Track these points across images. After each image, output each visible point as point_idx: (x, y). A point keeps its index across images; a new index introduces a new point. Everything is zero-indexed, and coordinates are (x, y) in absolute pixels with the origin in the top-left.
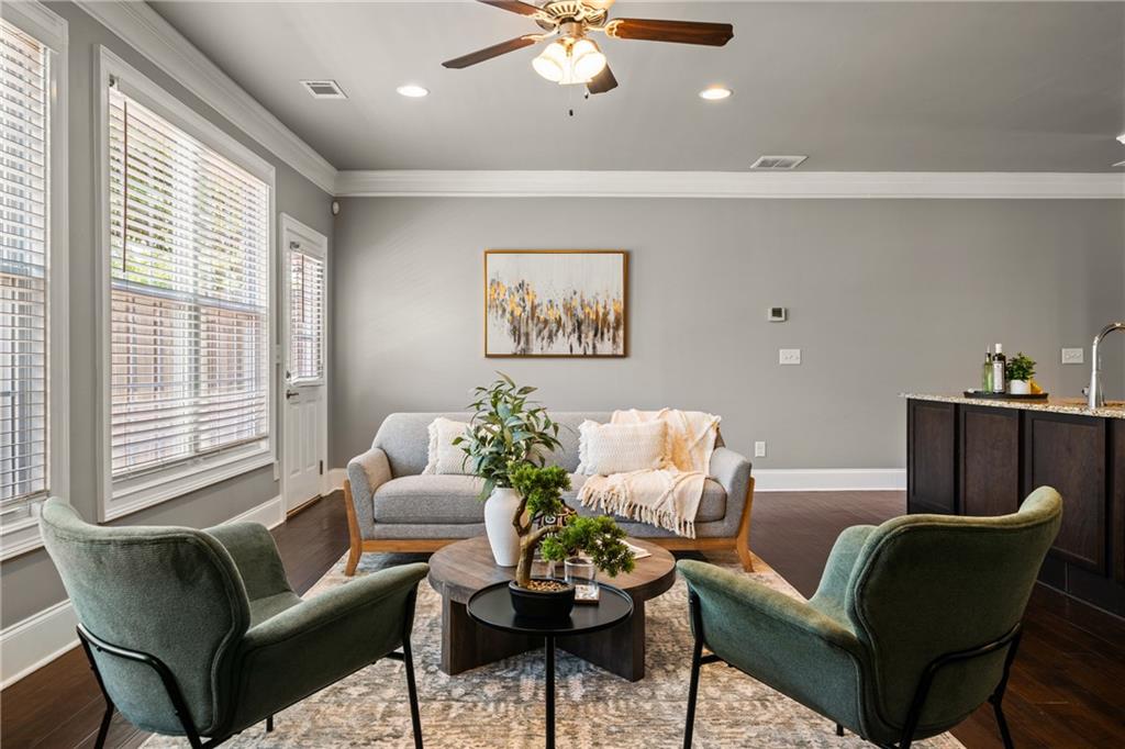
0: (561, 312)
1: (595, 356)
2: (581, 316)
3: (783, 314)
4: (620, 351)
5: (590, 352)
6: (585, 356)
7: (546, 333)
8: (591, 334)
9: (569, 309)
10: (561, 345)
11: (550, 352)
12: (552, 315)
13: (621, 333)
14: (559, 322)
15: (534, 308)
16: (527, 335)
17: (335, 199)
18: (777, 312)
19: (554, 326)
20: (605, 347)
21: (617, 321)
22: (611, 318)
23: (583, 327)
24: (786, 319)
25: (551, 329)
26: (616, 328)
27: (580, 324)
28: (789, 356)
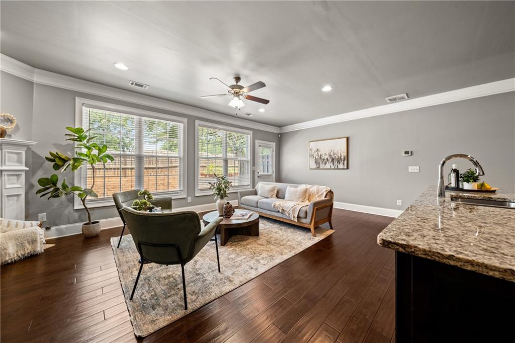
0: (327, 157)
1: (338, 169)
2: (334, 157)
3: (410, 153)
4: (345, 167)
5: (336, 168)
6: (335, 169)
7: (324, 162)
8: (337, 162)
9: (330, 155)
10: (328, 166)
11: (325, 167)
12: (326, 157)
13: (346, 162)
14: (327, 159)
15: (321, 156)
16: (319, 163)
17: (280, 134)
18: (407, 153)
19: (326, 160)
20: (341, 166)
21: (344, 158)
22: (342, 157)
23: (334, 161)
24: (411, 155)
25: (325, 161)
26: (344, 160)
27: (333, 160)
28: (413, 169)
